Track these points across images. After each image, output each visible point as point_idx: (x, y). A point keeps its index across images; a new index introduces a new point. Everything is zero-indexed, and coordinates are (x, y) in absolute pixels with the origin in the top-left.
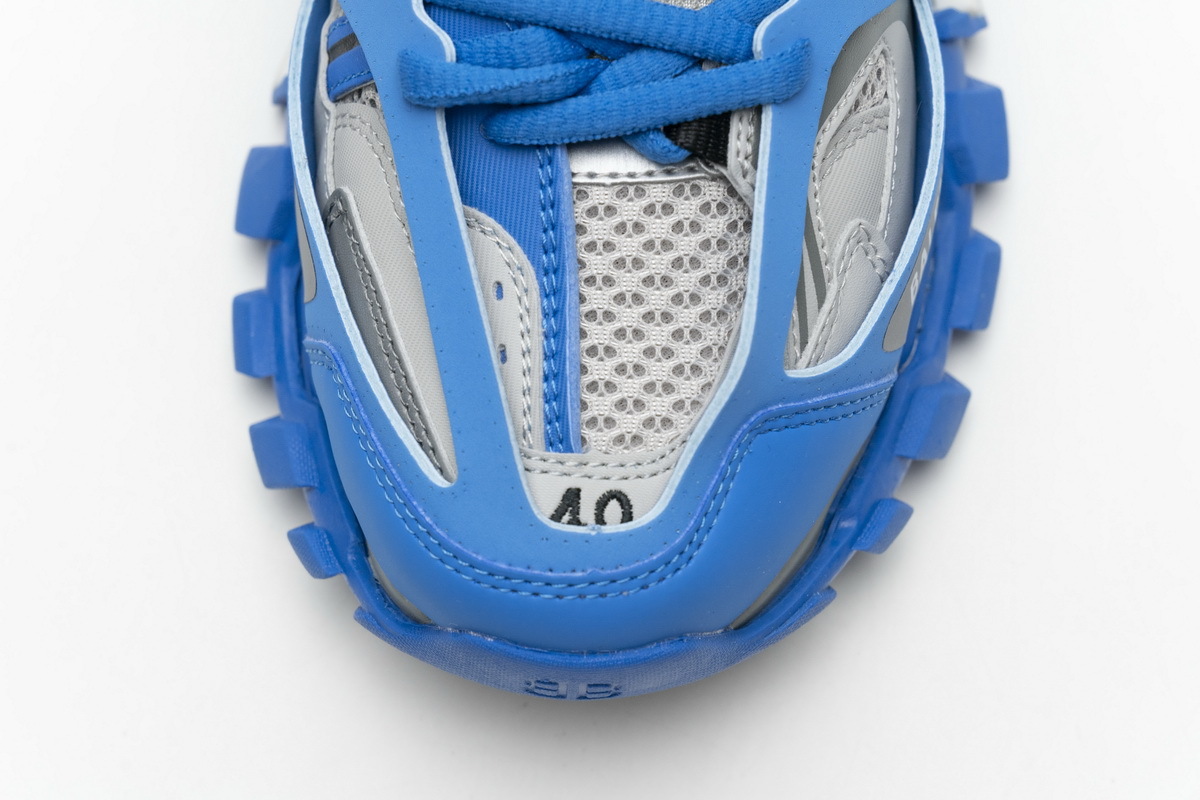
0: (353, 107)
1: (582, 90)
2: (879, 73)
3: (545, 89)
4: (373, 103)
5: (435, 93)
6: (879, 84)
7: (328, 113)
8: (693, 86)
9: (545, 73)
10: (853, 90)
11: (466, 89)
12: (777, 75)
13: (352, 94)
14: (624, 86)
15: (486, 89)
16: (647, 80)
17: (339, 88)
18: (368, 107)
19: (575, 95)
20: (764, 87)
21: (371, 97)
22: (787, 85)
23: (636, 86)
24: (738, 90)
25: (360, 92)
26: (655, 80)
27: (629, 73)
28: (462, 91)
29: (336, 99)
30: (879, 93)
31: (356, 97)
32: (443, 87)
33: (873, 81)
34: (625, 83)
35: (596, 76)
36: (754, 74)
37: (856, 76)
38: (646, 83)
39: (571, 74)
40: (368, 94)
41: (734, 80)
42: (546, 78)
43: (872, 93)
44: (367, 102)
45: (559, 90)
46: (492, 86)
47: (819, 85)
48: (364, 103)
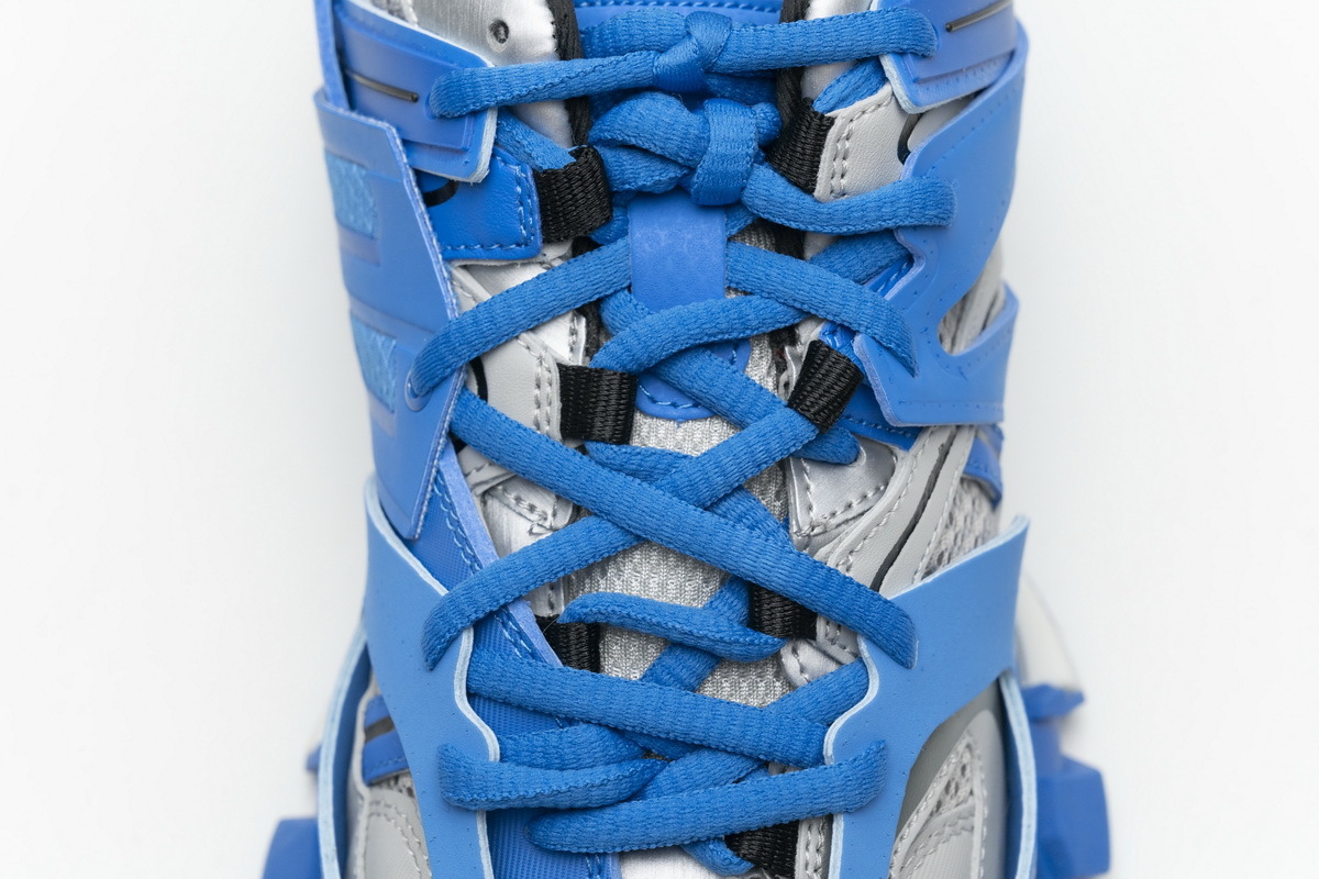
0: (388, 795)
1: (636, 794)
2: (964, 768)
3: (595, 793)
4: (410, 791)
5: (475, 796)
6: (963, 781)
7: (362, 798)
8: (758, 793)
9: (597, 776)
10: (935, 791)
11: (510, 792)
12: (849, 783)
13: (388, 780)
14: (682, 791)
15: (531, 794)
16: (708, 783)
17: (374, 773)
18: (404, 796)
19: (629, 799)
20: (835, 795)
21: (408, 784)
22: (860, 793)
23: (695, 792)
24: (807, 798)
25: (396, 779)
26: (716, 785)
27: (689, 776)
28: (505, 795)
29: (371, 783)
30: (963, 792)
31: (392, 783)
32: (484, 789)
33: (957, 779)
34: (684, 787)
35: (652, 778)
36: (824, 782)
37: (938, 776)
38: (706, 788)
39: (625, 777)
40: (405, 781)
41: (803, 787)
42: (598, 782)
43: (956, 791)
44: (404, 790)
45: (612, 795)
46: (538, 791)
47: (896, 789)
48: (401, 791)
